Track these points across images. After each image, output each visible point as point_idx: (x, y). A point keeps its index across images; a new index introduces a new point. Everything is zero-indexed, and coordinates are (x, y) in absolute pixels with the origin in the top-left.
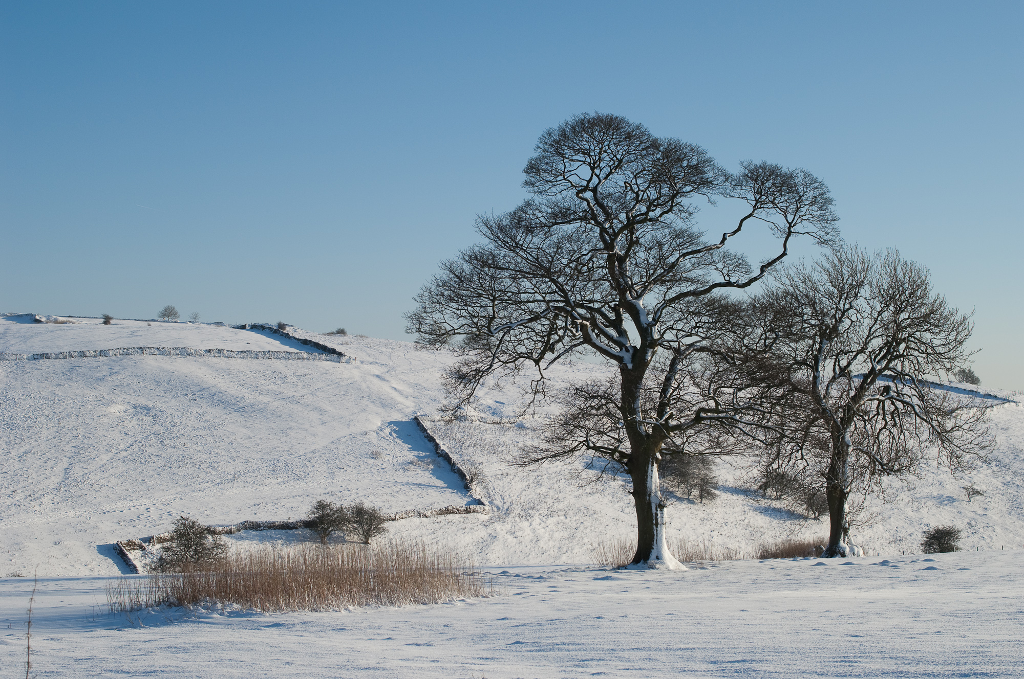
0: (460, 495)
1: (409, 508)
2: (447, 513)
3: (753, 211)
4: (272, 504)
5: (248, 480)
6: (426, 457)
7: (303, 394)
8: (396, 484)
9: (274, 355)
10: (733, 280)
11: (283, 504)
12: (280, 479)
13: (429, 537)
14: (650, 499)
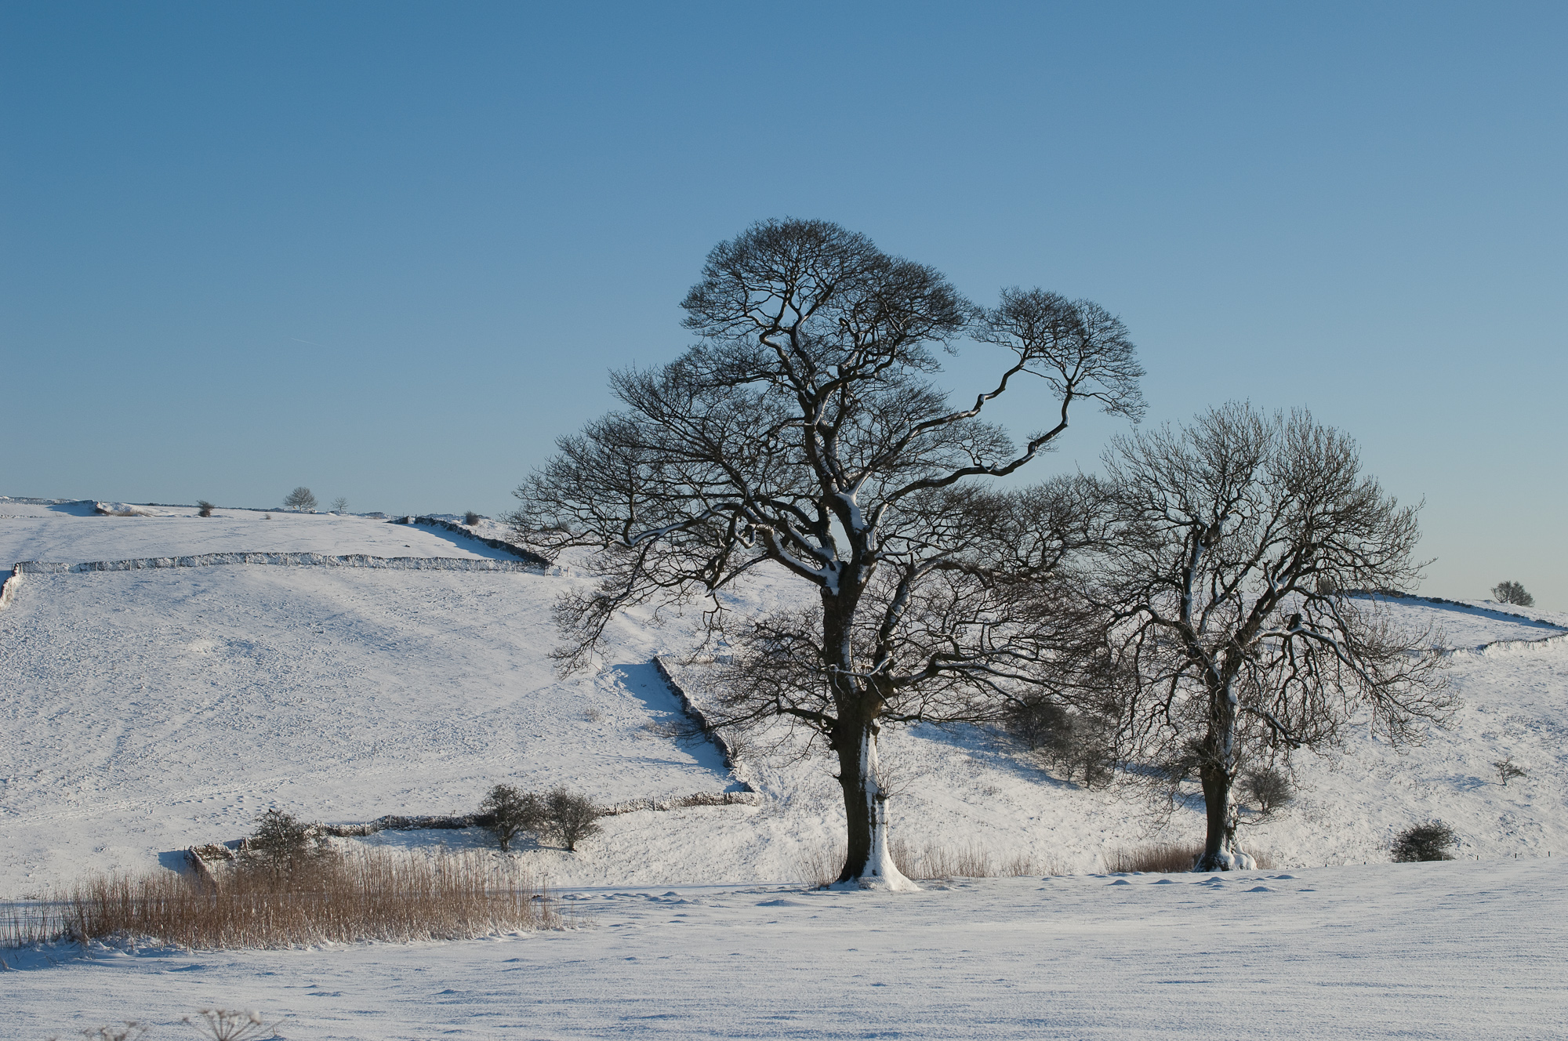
0: (717, 777)
1: (637, 796)
2: (695, 804)
3: (1022, 361)
4: (429, 790)
5: (395, 754)
6: (667, 718)
7: (486, 622)
8: (619, 759)
9: (444, 564)
10: (986, 464)
11: (445, 790)
12: (443, 753)
13: (666, 839)
14: (863, 786)
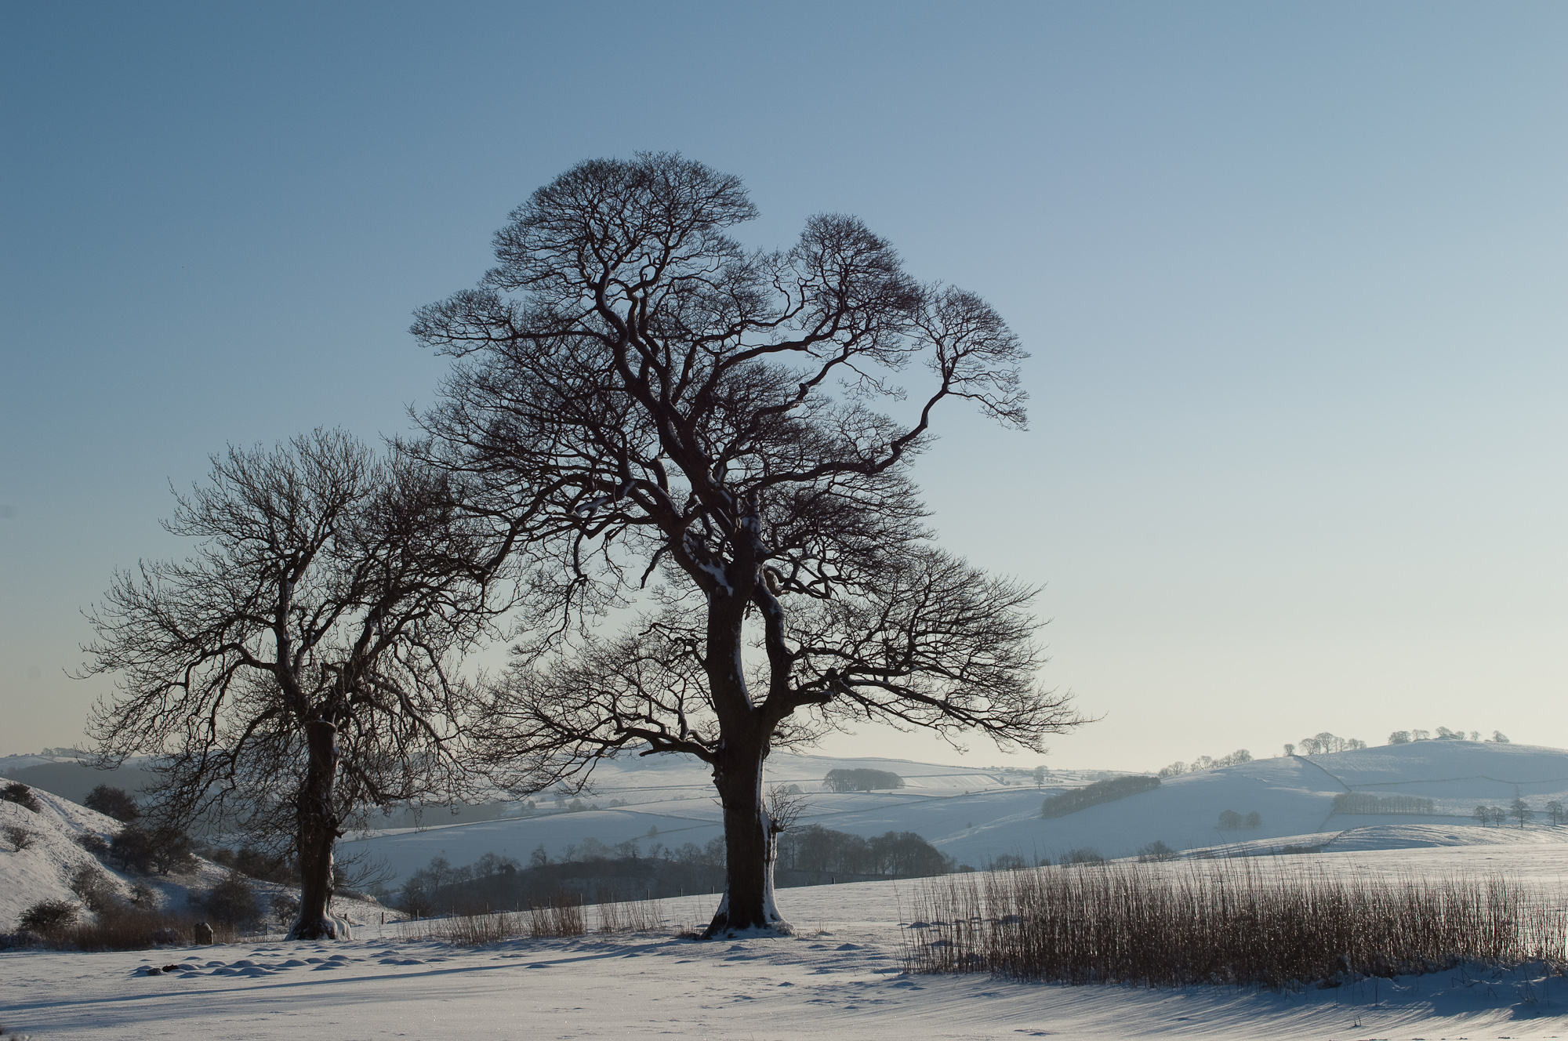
14: (759, 818)
